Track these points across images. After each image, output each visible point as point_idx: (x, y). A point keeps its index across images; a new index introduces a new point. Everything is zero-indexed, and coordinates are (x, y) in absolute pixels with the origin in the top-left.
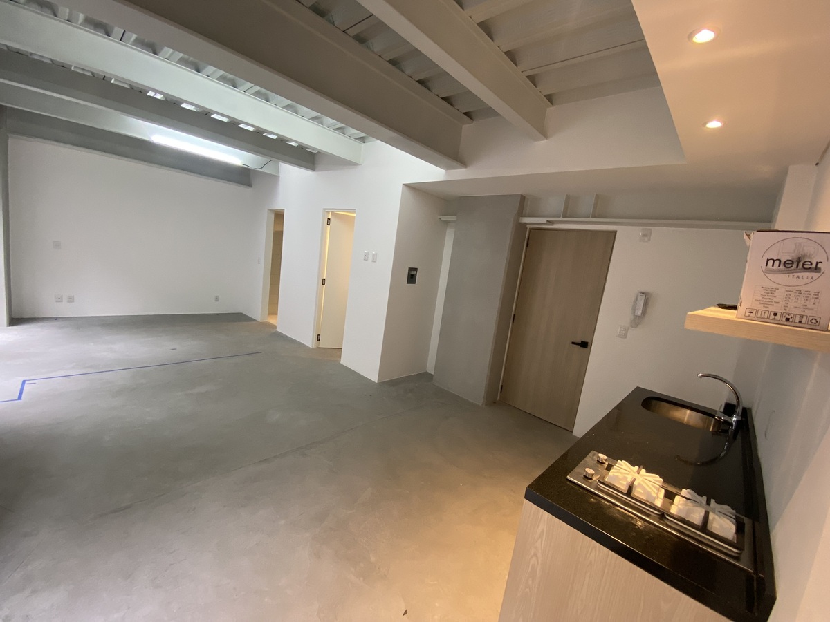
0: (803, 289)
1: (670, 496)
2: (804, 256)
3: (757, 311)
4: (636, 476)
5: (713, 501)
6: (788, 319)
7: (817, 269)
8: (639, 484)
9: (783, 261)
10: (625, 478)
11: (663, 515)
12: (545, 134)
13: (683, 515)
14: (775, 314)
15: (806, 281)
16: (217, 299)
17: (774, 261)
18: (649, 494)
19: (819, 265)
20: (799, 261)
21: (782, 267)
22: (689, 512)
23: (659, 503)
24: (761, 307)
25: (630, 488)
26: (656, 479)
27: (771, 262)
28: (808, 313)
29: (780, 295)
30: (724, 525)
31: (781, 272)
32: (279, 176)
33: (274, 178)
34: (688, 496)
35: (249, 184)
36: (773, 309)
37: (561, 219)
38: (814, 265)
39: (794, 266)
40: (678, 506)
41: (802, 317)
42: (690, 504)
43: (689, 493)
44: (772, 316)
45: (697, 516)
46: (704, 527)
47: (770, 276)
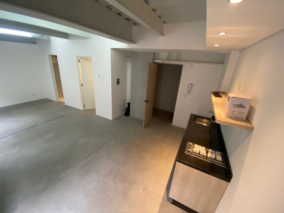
0: (241, 111)
1: (207, 152)
2: (242, 104)
3: (230, 116)
4: (200, 149)
5: (216, 151)
6: (237, 118)
7: (244, 107)
8: (201, 151)
9: (237, 105)
10: (198, 150)
11: (207, 157)
12: (163, 35)
13: (211, 157)
14: (234, 117)
15: (242, 110)
16: (34, 95)
17: (235, 105)
18: (203, 153)
19: (245, 106)
20: (241, 105)
21: (237, 106)
22: (212, 156)
23: (205, 155)
24: (231, 115)
25: (199, 153)
26: (204, 148)
27: (234, 105)
28: (241, 117)
29: (236, 112)
30: (219, 158)
31: (237, 107)
32: (50, 40)
33: (49, 41)
34: (211, 152)
35: (36, 43)
36: (234, 115)
37: (167, 61)
38: (244, 106)
39: (239, 106)
40: (209, 155)
41: (240, 117)
42: (212, 154)
43: (211, 150)
44: (233, 117)
45: (214, 157)
46: (215, 159)
47: (234, 108)
